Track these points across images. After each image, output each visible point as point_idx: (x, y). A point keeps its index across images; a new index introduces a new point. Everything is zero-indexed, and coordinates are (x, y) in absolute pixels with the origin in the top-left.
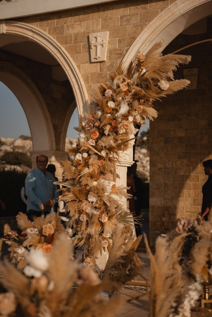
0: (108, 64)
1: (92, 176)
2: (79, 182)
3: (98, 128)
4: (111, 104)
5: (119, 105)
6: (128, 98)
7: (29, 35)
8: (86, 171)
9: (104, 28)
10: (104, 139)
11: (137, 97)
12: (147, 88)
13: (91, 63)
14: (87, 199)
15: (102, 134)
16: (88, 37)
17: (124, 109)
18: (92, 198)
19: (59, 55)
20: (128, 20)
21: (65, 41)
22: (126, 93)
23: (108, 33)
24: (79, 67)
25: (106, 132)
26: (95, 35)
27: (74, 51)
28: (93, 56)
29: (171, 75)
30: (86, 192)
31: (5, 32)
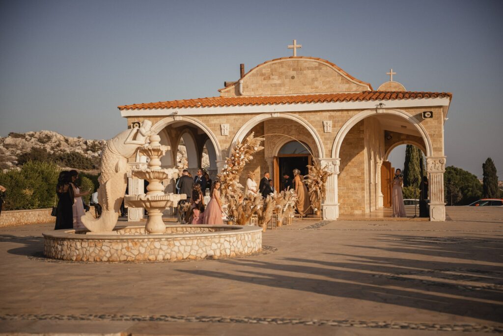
0: (229, 136)
1: (231, 180)
2: (226, 182)
3: (233, 163)
4: (237, 155)
5: (240, 155)
6: (244, 153)
7: (193, 122)
8: (228, 178)
9: (227, 122)
10: (235, 167)
11: (246, 152)
12: (250, 149)
13: (222, 135)
14: (228, 188)
15: (234, 165)
16: (220, 126)
17: (242, 157)
18: (230, 188)
19: (207, 131)
20: (237, 121)
21: (210, 126)
22: (243, 151)
23: (229, 125)
24: (216, 137)
25: (236, 165)
26: (224, 125)
27: (214, 130)
28: (223, 133)
29: (258, 146)
30: (228, 186)
31: (181, 120)
